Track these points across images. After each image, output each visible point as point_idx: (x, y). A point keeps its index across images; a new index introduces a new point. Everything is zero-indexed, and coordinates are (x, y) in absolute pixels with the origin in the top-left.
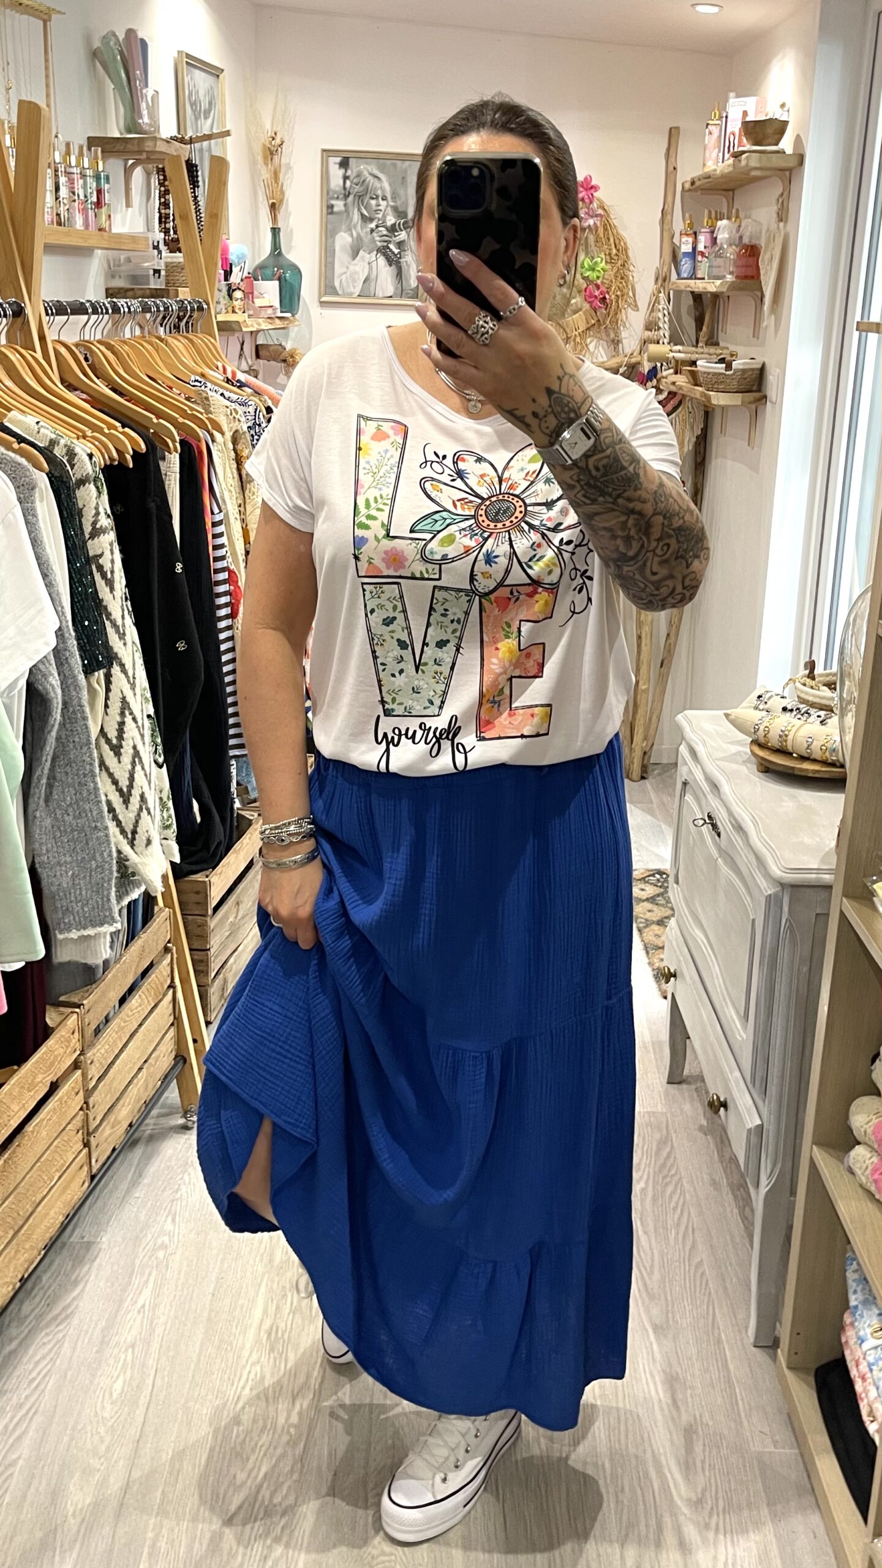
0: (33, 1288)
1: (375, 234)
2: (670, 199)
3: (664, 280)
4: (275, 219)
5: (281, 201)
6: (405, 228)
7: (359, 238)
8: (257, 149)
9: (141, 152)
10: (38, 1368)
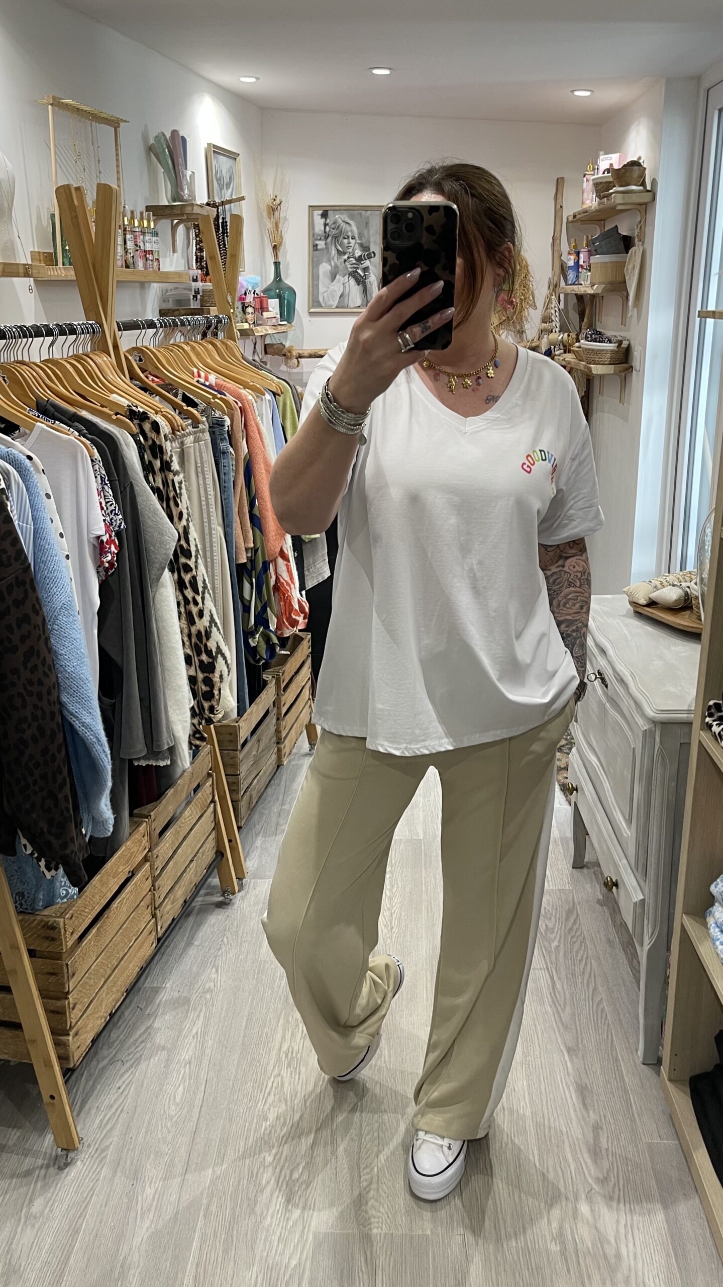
0: (118, 1021)
1: (347, 263)
2: (558, 228)
4: (276, 256)
5: (281, 244)
6: (369, 258)
7: (336, 267)
8: (264, 208)
9: (182, 215)
10: (123, 1079)
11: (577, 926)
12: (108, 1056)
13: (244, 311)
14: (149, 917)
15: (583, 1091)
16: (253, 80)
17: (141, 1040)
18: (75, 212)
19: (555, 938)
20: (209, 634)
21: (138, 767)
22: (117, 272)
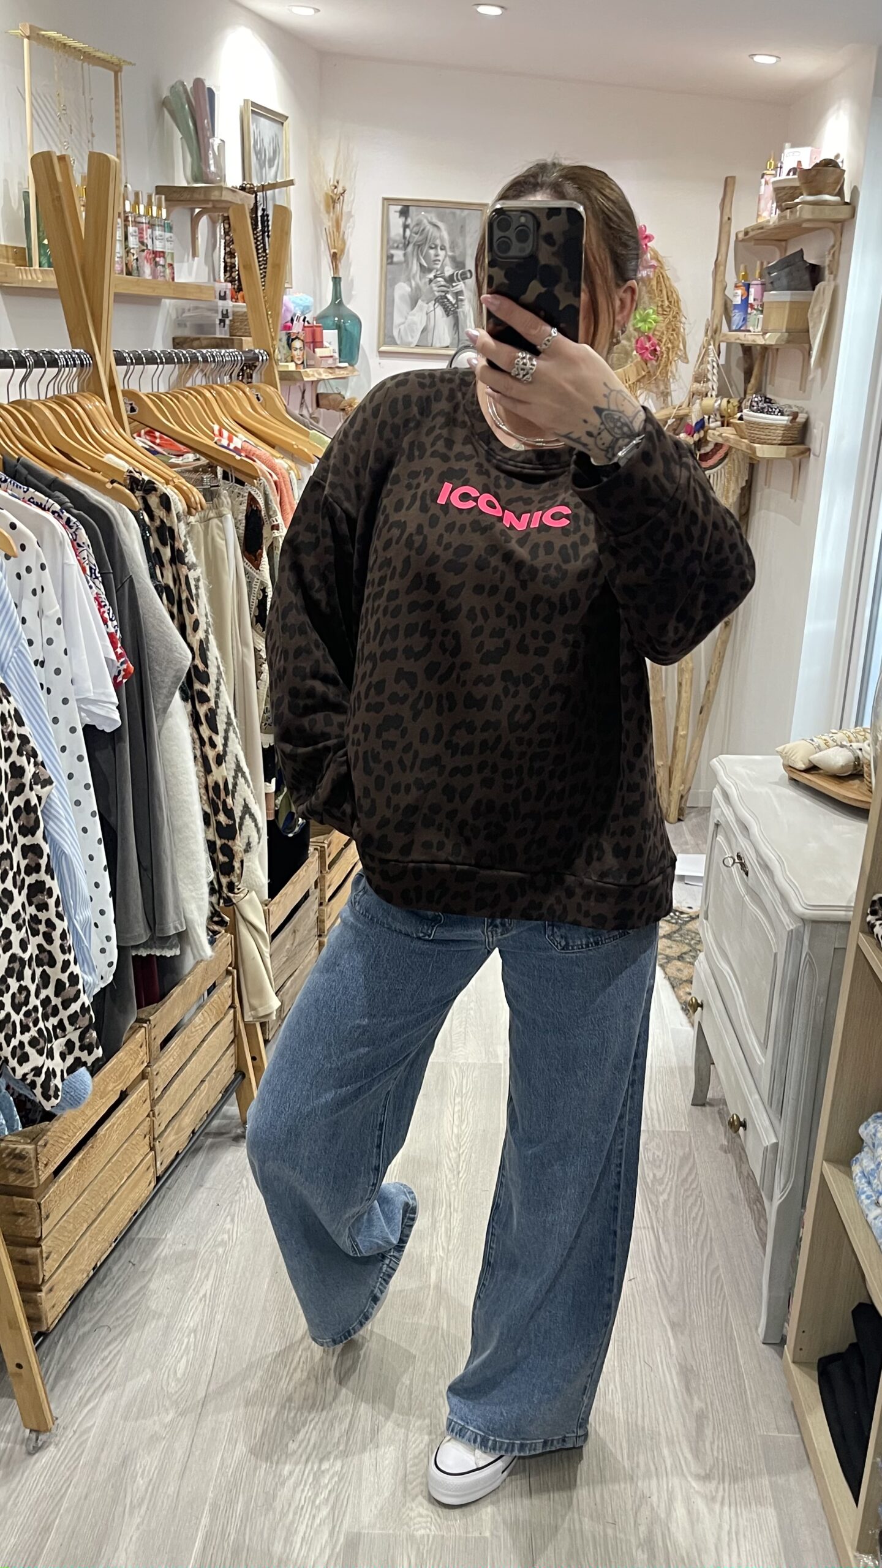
0: (104, 1278)
1: (433, 285)
2: (723, 248)
3: (715, 332)
4: (336, 269)
5: (343, 250)
6: (463, 279)
7: (418, 288)
8: (320, 198)
9: (207, 201)
10: (111, 1348)
11: (693, 1176)
12: (91, 1319)
13: (289, 345)
14: (147, 1149)
15: (687, 1374)
16: (311, 12)
17: (133, 1301)
18: (58, 190)
19: (664, 1190)
20: (230, 787)
21: (136, 958)
22: (115, 280)
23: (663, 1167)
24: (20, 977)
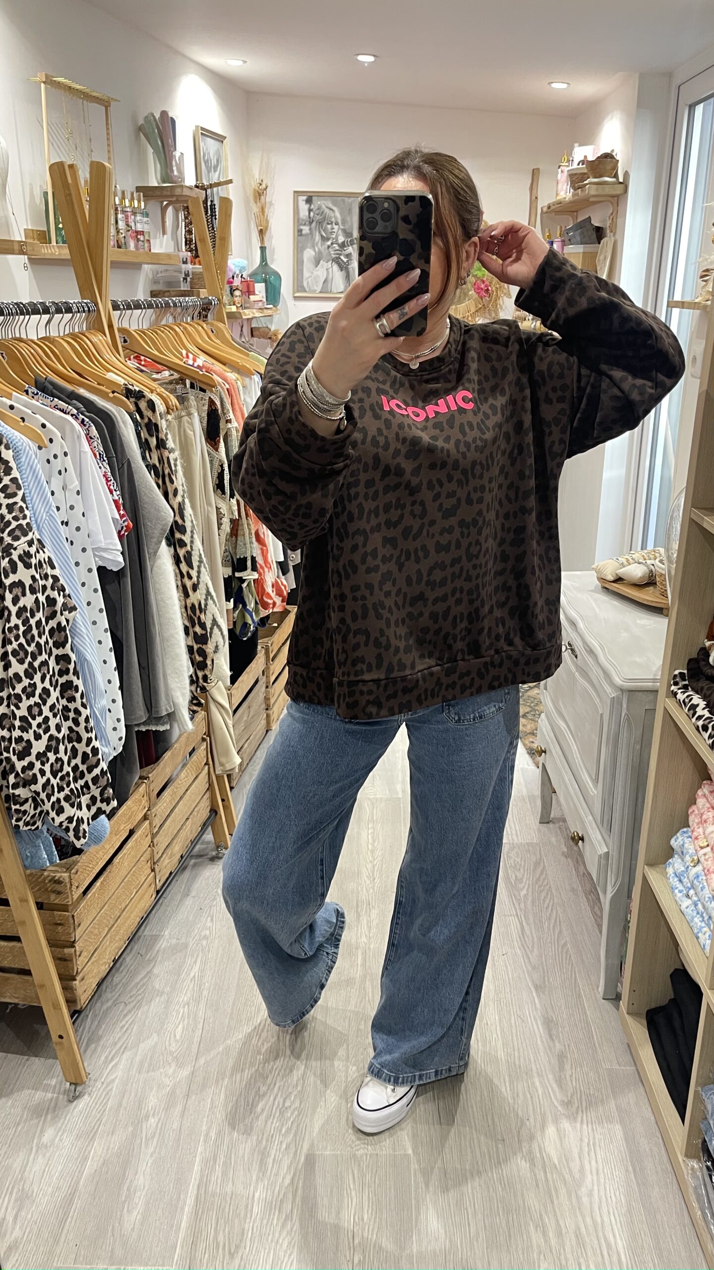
0: (121, 967)
1: (330, 249)
2: (533, 218)
4: (262, 241)
5: (267, 228)
6: (351, 245)
7: (320, 252)
8: (250, 193)
9: (172, 196)
10: (127, 1019)
11: (544, 876)
12: (112, 997)
13: (232, 294)
14: (149, 871)
15: (548, 1023)
16: (240, 63)
17: (142, 983)
18: (69, 189)
19: (525, 887)
20: (203, 606)
21: (138, 732)
22: (110, 253)
23: (522, 870)
24: (57, 752)
